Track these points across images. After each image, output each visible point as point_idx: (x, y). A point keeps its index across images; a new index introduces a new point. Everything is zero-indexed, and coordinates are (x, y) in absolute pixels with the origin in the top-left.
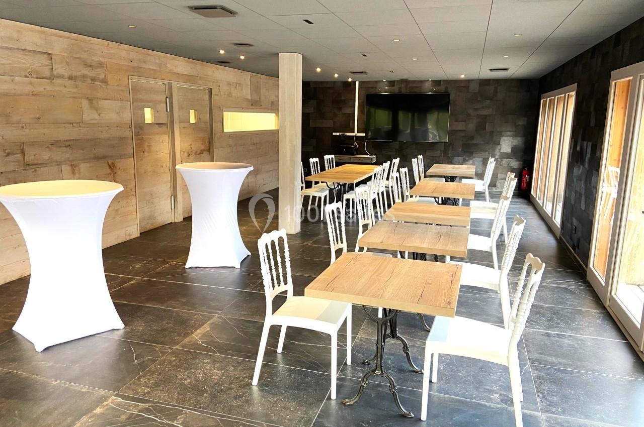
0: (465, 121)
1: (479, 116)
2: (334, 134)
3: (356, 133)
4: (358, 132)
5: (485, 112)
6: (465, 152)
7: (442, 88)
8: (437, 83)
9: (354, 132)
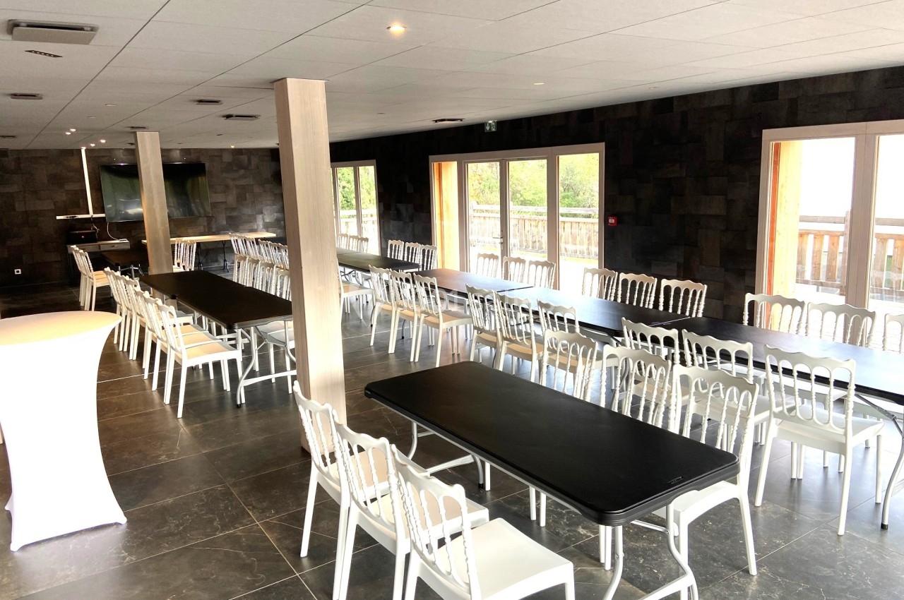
0: (225, 192)
1: (237, 187)
2: (58, 218)
3: (91, 214)
4: (94, 213)
5: (242, 182)
6: (230, 225)
7: (193, 157)
8: (186, 152)
9: (88, 213)
